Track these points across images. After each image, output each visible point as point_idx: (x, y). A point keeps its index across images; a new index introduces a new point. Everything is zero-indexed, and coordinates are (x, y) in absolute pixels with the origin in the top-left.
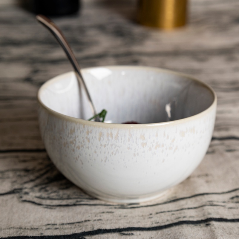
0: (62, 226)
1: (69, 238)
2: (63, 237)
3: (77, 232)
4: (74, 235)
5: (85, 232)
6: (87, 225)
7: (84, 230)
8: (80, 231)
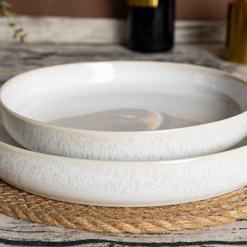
0: (141, 236)
1: (148, 246)
2: (141, 244)
3: (156, 242)
4: (153, 244)
5: (164, 243)
6: (167, 237)
7: (164, 241)
8: (160, 242)
